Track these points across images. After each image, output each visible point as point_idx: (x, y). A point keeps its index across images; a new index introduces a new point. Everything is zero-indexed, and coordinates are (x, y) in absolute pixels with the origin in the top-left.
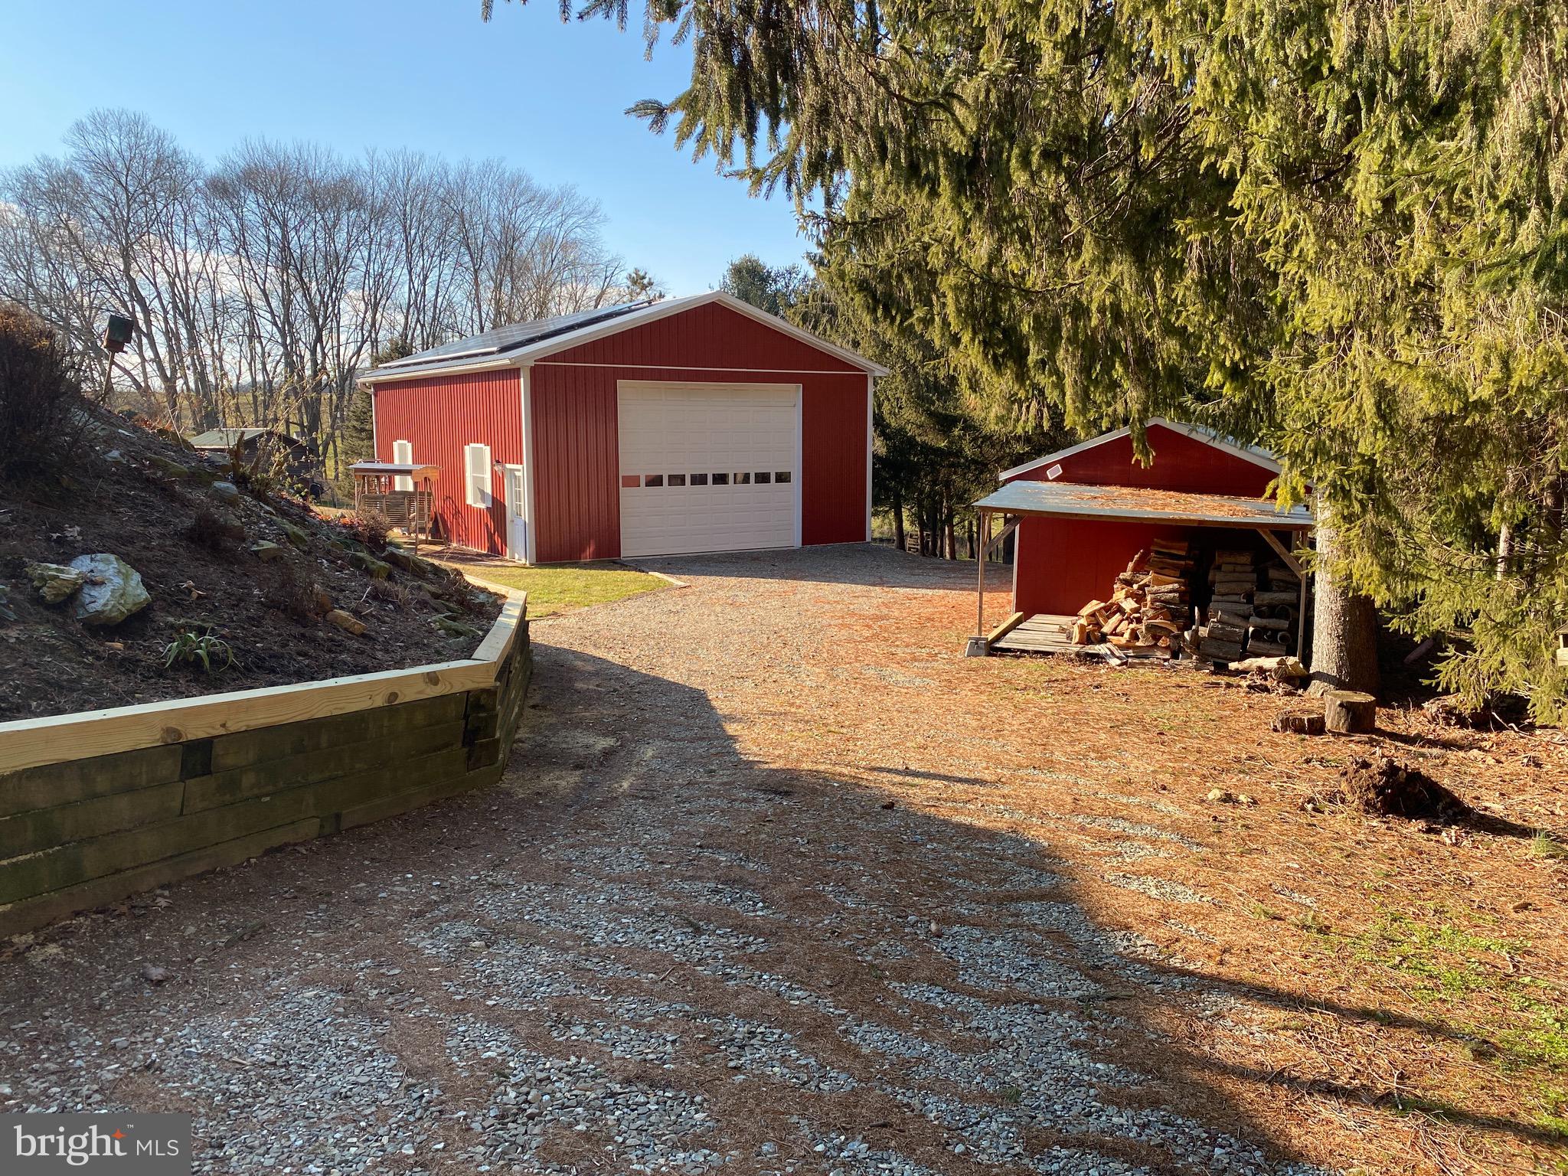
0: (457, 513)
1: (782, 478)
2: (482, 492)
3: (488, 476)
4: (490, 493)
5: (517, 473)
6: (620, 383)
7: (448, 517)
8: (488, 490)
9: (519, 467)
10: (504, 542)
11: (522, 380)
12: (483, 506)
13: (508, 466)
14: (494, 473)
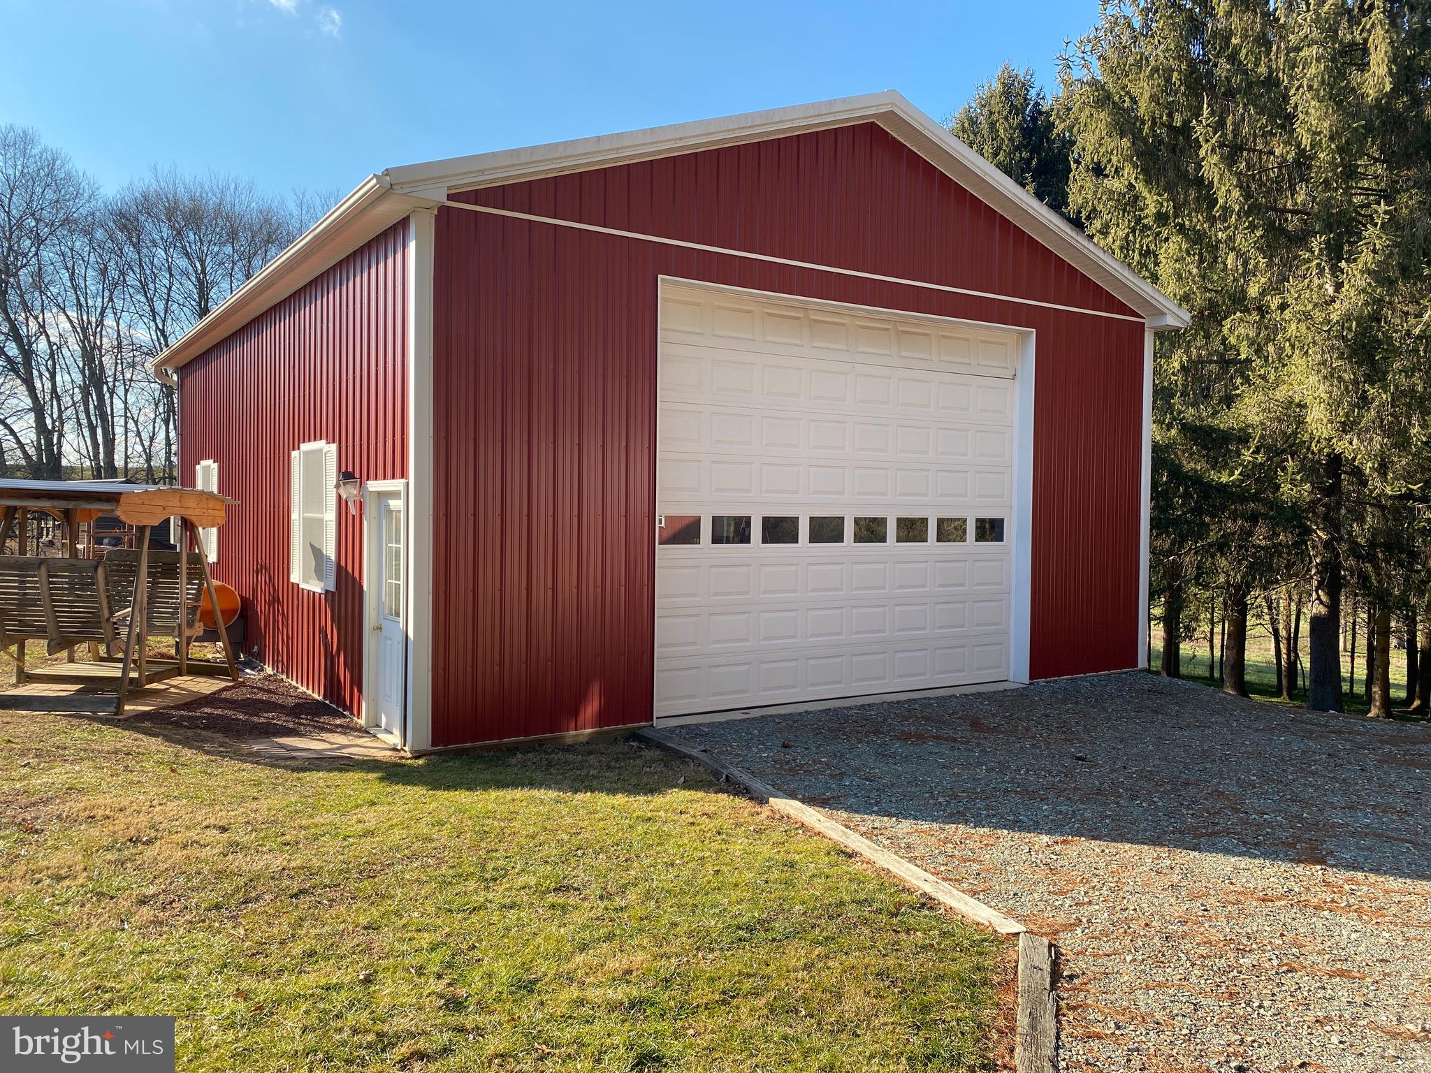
0: (275, 601)
1: (990, 530)
2: (317, 553)
3: (330, 516)
4: (333, 557)
5: (395, 504)
6: (670, 289)
7: (261, 607)
8: (330, 551)
9: (396, 485)
10: (357, 681)
11: (412, 246)
12: (316, 587)
13: (374, 486)
14: (342, 504)
